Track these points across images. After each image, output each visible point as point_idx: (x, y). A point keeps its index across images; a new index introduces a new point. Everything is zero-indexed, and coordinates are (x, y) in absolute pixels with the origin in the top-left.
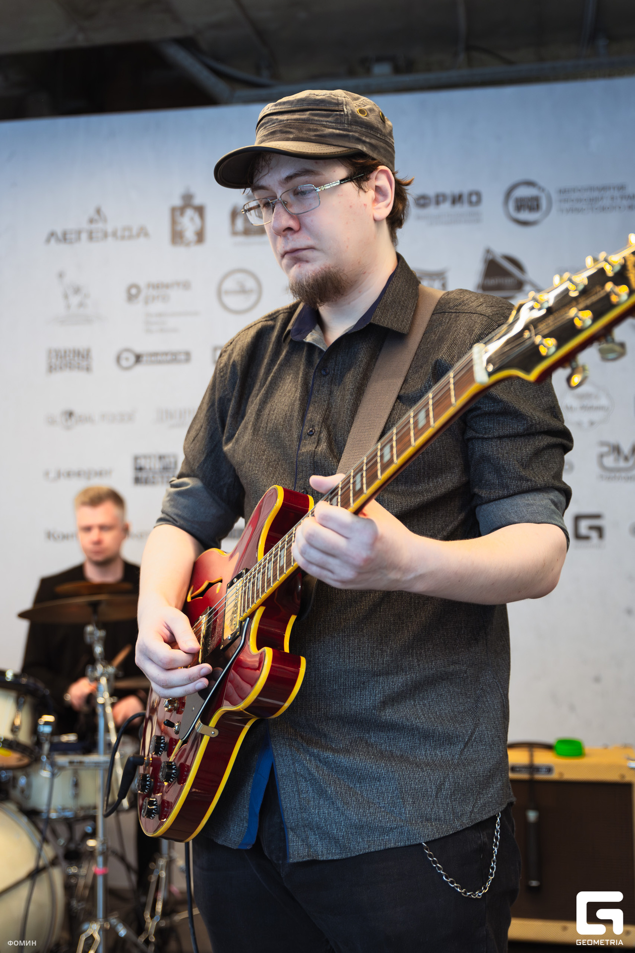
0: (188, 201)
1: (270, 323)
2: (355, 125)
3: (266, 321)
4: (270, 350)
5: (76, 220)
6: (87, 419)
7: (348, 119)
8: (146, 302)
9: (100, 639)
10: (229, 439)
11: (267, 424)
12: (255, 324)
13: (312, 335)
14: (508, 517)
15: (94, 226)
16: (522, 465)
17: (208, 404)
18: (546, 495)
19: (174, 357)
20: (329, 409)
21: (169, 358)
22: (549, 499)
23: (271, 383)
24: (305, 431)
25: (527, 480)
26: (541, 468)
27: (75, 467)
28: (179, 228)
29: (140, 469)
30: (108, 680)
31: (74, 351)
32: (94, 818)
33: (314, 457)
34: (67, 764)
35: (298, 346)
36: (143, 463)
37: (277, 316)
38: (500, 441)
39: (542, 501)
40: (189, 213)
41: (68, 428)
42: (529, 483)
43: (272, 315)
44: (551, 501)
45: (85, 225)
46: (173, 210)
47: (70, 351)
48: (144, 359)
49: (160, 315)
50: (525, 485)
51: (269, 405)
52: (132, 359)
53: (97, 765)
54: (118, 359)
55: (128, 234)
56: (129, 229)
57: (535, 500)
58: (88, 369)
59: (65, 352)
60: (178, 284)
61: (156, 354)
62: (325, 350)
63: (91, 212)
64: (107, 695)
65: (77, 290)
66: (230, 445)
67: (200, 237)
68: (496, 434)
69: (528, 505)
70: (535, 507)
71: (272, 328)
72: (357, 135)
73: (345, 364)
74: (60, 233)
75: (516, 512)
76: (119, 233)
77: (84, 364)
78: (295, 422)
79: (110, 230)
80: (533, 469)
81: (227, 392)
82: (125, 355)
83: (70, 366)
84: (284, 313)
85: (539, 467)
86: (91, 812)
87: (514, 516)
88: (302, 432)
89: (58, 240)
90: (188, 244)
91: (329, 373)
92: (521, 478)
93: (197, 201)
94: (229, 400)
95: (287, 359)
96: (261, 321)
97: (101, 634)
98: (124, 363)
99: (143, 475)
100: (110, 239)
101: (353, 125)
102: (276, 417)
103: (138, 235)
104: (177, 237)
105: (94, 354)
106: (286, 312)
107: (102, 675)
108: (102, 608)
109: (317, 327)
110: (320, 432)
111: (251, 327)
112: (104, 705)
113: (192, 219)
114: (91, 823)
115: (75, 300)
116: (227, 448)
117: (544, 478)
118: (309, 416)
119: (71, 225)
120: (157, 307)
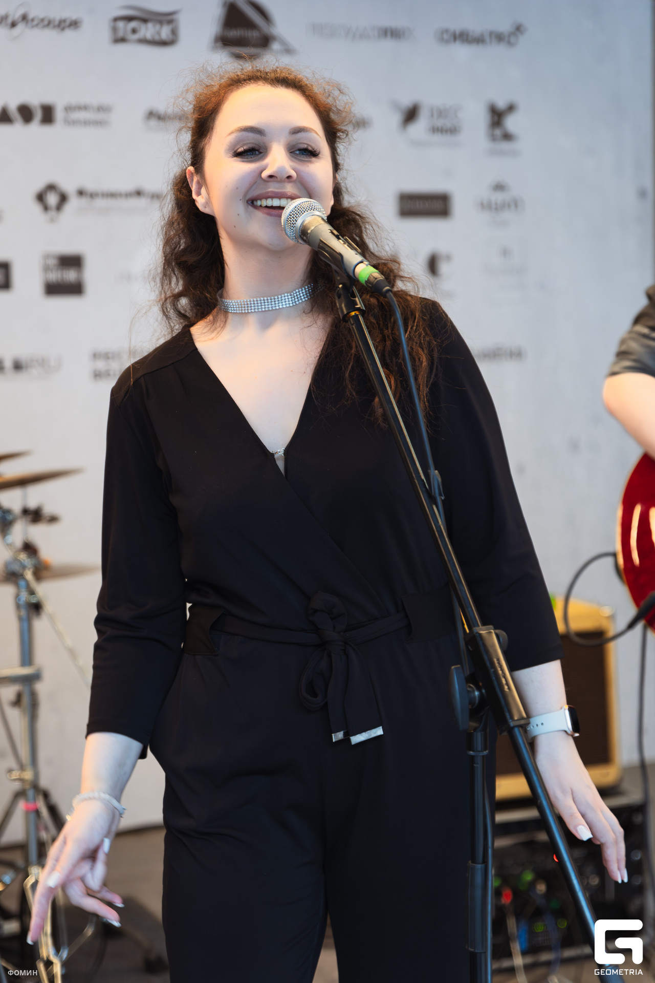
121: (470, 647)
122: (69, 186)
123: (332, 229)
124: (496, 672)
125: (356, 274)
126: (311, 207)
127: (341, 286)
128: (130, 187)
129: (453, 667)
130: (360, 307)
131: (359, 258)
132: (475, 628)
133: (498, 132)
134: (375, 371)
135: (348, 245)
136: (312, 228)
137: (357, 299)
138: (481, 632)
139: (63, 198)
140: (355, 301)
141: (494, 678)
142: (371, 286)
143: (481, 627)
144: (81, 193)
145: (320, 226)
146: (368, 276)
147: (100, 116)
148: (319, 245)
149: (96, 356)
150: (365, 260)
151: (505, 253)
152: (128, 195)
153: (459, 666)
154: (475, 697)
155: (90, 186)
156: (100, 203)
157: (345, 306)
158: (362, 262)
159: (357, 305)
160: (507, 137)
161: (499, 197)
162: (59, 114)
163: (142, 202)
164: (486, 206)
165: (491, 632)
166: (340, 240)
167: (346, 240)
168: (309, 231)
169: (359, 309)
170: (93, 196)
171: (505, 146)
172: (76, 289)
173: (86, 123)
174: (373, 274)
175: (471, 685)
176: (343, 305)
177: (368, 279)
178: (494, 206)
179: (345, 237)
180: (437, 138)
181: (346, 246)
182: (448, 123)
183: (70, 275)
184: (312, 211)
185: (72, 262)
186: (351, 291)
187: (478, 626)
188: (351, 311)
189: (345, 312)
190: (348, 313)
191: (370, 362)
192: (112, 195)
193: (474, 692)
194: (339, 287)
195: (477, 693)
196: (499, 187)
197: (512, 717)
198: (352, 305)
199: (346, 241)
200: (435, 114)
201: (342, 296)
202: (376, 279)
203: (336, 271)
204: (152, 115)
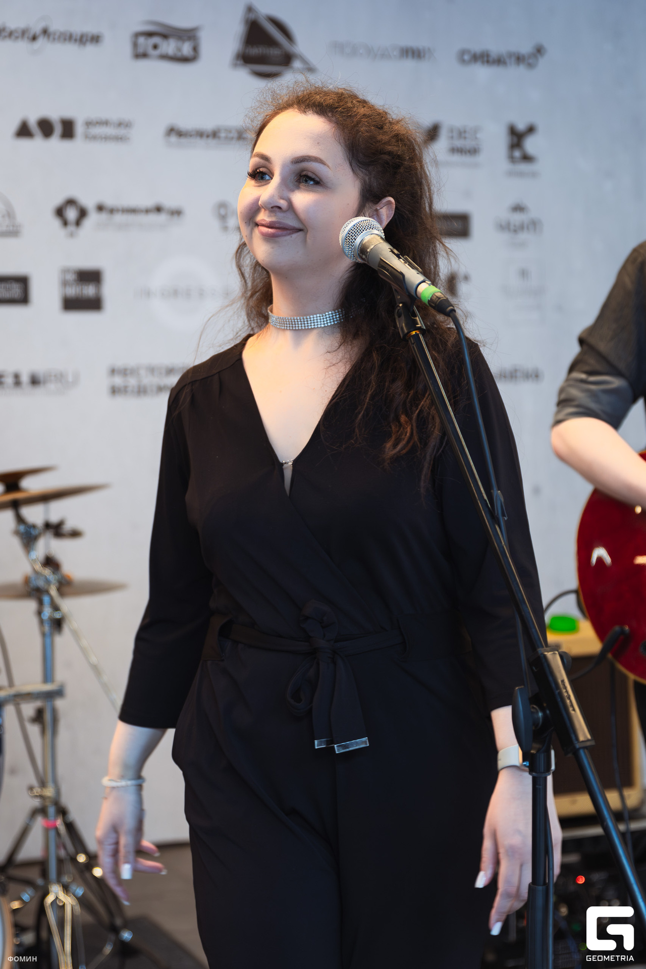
121: (534, 668)
122: (88, 202)
123: (392, 248)
124: (561, 694)
125: (417, 293)
126: (369, 226)
127: (401, 305)
128: (149, 203)
129: (517, 688)
130: (421, 327)
131: (421, 278)
132: (540, 649)
133: (517, 154)
134: (437, 390)
135: (408, 265)
136: (372, 247)
137: (417, 318)
138: (546, 653)
139: (83, 213)
140: (416, 320)
141: (559, 700)
142: (434, 305)
143: (545, 648)
144: (100, 208)
145: (380, 245)
146: (431, 296)
147: (121, 132)
148: (379, 264)
149: (113, 371)
150: (427, 280)
151: (524, 274)
152: (147, 211)
153: (523, 687)
154: (538, 718)
155: (109, 202)
156: (119, 218)
157: (406, 325)
158: (424, 281)
159: (418, 324)
160: (527, 158)
161: (517, 218)
162: (79, 129)
163: (162, 218)
164: (505, 227)
165: (555, 653)
166: (401, 260)
167: (406, 259)
168: (368, 250)
169: (420, 329)
170: (112, 211)
171: (524, 167)
172: (94, 304)
173: (106, 138)
174: (436, 294)
175: (535, 706)
176: (404, 324)
177: (431, 299)
178: (512, 227)
179: (405, 257)
180: (457, 158)
181: (407, 265)
182: (468, 144)
183: (89, 291)
184: (371, 229)
185: (91, 277)
186: (412, 310)
187: (543, 647)
188: (412, 330)
189: (406, 331)
190: (409, 332)
191: (431, 381)
192: (133, 211)
193: (537, 712)
194: (399, 306)
195: (540, 714)
196: (518, 208)
197: (577, 738)
198: (412, 325)
199: (406, 261)
200: (455, 134)
201: (403, 315)
202: (439, 298)
203: (396, 290)
204: (173, 131)
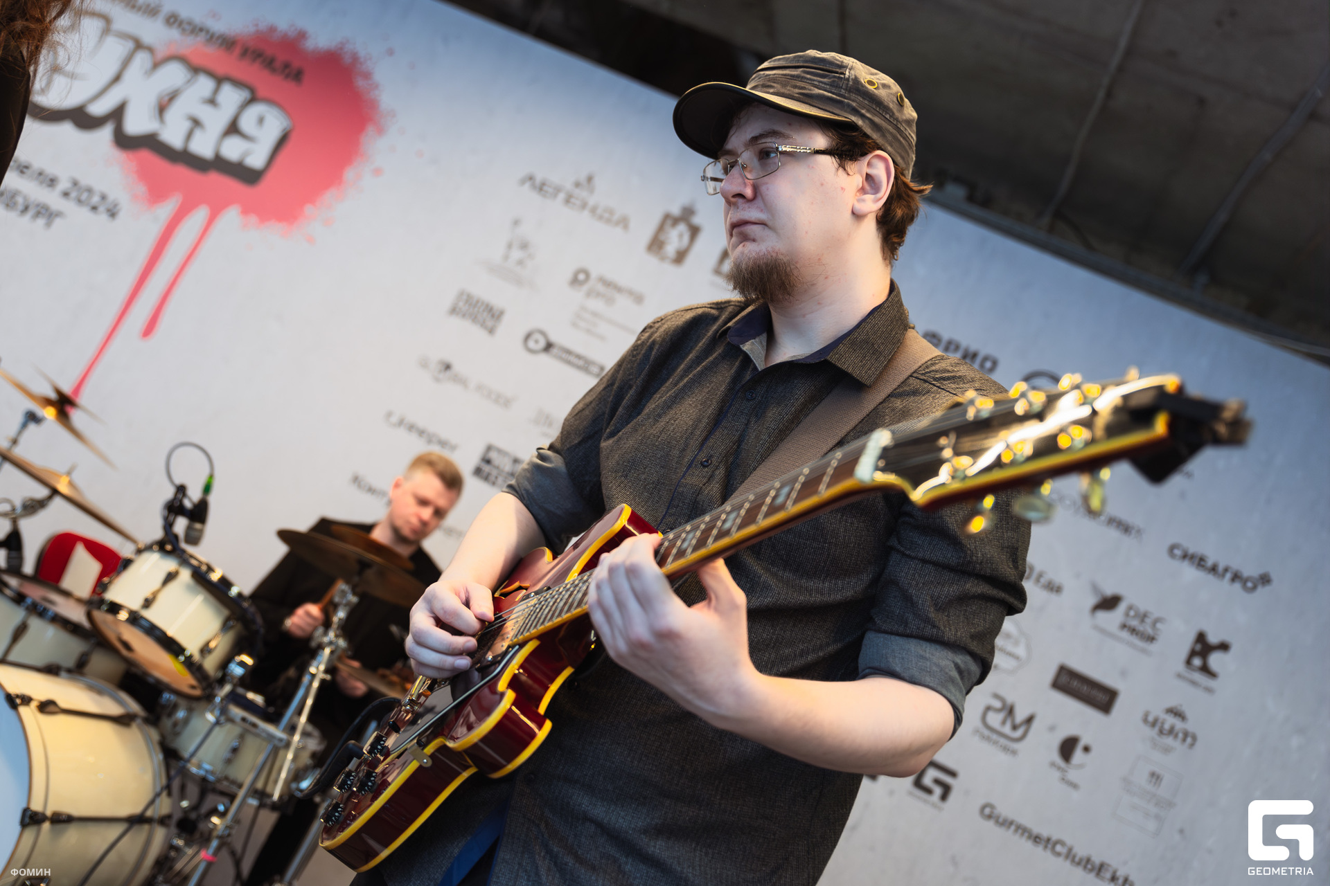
0: (687, 214)
1: (714, 312)
2: (855, 94)
3: (711, 308)
4: (700, 344)
5: (562, 176)
6: (461, 381)
7: (847, 84)
8: (589, 294)
9: (348, 604)
10: (612, 435)
11: (661, 433)
12: (697, 308)
13: (753, 343)
14: (891, 660)
15: (577, 192)
16: (936, 605)
17: (608, 381)
18: (950, 655)
19: (586, 365)
20: (740, 442)
21: (581, 363)
22: (953, 662)
23: (685, 386)
24: (699, 457)
25: (934, 626)
26: (962, 618)
27: (421, 424)
28: (662, 237)
29: (488, 461)
30: (332, 652)
31: (487, 305)
32: (232, 797)
33: (698, 495)
34: (238, 720)
35: (734, 352)
36: (493, 455)
37: (726, 307)
38: (922, 566)
39: (944, 660)
40: (682, 227)
41: (437, 380)
42: (935, 630)
43: (722, 303)
44: (955, 666)
45: (569, 185)
46: (667, 217)
47: (483, 303)
48: (554, 351)
49: (595, 314)
50: (929, 631)
51: (672, 412)
52: (542, 344)
53: (271, 737)
54: (528, 337)
55: (607, 217)
56: (611, 212)
57: (932, 655)
58: (491, 331)
59: (478, 302)
60: (630, 293)
61: (569, 352)
62: (760, 370)
63: (582, 177)
64: (322, 667)
65: (524, 246)
66: (610, 441)
67: (680, 257)
68: (920, 555)
69: (922, 657)
70: (928, 663)
71: (715, 319)
72: (854, 104)
73: (775, 393)
74: (539, 179)
75: (903, 658)
76: (599, 211)
77: (490, 323)
78: (694, 443)
79: (592, 201)
80: (948, 616)
81: (631, 377)
82: (537, 336)
83: (474, 319)
84: (735, 305)
85: (958, 616)
86: (234, 789)
87: (898, 662)
88: (695, 458)
89: (533, 186)
90: (663, 259)
91: (755, 398)
92: (927, 620)
93: (696, 220)
94: (630, 387)
95: (714, 364)
96: (705, 307)
97: (353, 599)
98: (531, 344)
99: (486, 468)
100: (586, 213)
101: (853, 92)
102: (674, 429)
103: (617, 223)
104: (656, 245)
105: (506, 319)
106: (738, 306)
107: (331, 643)
108: (370, 574)
109: (764, 337)
110: (717, 468)
111: (692, 309)
112: (313, 676)
113: (681, 236)
114: (226, 801)
115: (516, 254)
116: (603, 444)
117: (957, 632)
118: (711, 442)
119: (555, 178)
120: (596, 304)
161: (1170, 721)
164: (1150, 722)
182: (1141, 627)
196: (1174, 713)
200: (1132, 613)
